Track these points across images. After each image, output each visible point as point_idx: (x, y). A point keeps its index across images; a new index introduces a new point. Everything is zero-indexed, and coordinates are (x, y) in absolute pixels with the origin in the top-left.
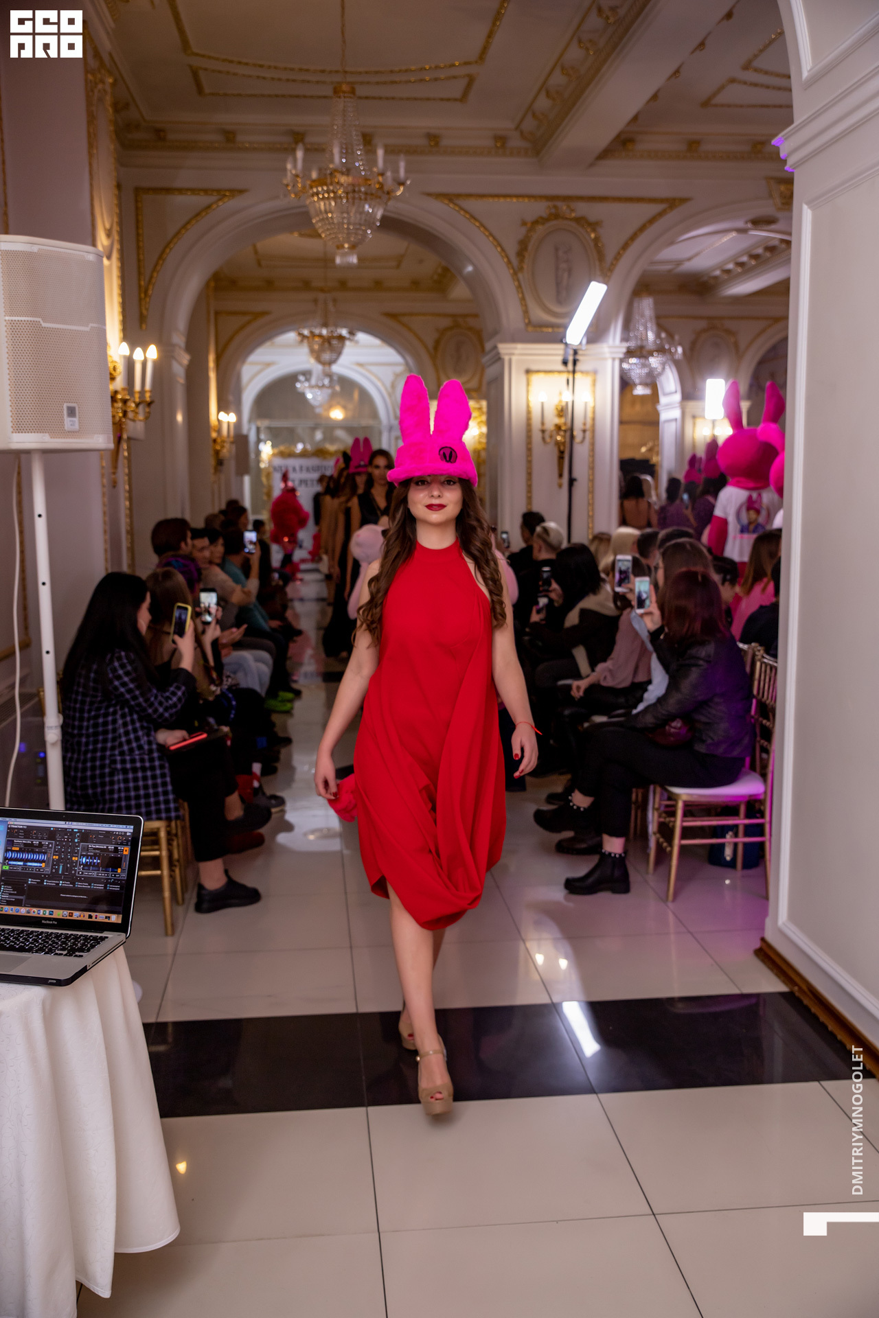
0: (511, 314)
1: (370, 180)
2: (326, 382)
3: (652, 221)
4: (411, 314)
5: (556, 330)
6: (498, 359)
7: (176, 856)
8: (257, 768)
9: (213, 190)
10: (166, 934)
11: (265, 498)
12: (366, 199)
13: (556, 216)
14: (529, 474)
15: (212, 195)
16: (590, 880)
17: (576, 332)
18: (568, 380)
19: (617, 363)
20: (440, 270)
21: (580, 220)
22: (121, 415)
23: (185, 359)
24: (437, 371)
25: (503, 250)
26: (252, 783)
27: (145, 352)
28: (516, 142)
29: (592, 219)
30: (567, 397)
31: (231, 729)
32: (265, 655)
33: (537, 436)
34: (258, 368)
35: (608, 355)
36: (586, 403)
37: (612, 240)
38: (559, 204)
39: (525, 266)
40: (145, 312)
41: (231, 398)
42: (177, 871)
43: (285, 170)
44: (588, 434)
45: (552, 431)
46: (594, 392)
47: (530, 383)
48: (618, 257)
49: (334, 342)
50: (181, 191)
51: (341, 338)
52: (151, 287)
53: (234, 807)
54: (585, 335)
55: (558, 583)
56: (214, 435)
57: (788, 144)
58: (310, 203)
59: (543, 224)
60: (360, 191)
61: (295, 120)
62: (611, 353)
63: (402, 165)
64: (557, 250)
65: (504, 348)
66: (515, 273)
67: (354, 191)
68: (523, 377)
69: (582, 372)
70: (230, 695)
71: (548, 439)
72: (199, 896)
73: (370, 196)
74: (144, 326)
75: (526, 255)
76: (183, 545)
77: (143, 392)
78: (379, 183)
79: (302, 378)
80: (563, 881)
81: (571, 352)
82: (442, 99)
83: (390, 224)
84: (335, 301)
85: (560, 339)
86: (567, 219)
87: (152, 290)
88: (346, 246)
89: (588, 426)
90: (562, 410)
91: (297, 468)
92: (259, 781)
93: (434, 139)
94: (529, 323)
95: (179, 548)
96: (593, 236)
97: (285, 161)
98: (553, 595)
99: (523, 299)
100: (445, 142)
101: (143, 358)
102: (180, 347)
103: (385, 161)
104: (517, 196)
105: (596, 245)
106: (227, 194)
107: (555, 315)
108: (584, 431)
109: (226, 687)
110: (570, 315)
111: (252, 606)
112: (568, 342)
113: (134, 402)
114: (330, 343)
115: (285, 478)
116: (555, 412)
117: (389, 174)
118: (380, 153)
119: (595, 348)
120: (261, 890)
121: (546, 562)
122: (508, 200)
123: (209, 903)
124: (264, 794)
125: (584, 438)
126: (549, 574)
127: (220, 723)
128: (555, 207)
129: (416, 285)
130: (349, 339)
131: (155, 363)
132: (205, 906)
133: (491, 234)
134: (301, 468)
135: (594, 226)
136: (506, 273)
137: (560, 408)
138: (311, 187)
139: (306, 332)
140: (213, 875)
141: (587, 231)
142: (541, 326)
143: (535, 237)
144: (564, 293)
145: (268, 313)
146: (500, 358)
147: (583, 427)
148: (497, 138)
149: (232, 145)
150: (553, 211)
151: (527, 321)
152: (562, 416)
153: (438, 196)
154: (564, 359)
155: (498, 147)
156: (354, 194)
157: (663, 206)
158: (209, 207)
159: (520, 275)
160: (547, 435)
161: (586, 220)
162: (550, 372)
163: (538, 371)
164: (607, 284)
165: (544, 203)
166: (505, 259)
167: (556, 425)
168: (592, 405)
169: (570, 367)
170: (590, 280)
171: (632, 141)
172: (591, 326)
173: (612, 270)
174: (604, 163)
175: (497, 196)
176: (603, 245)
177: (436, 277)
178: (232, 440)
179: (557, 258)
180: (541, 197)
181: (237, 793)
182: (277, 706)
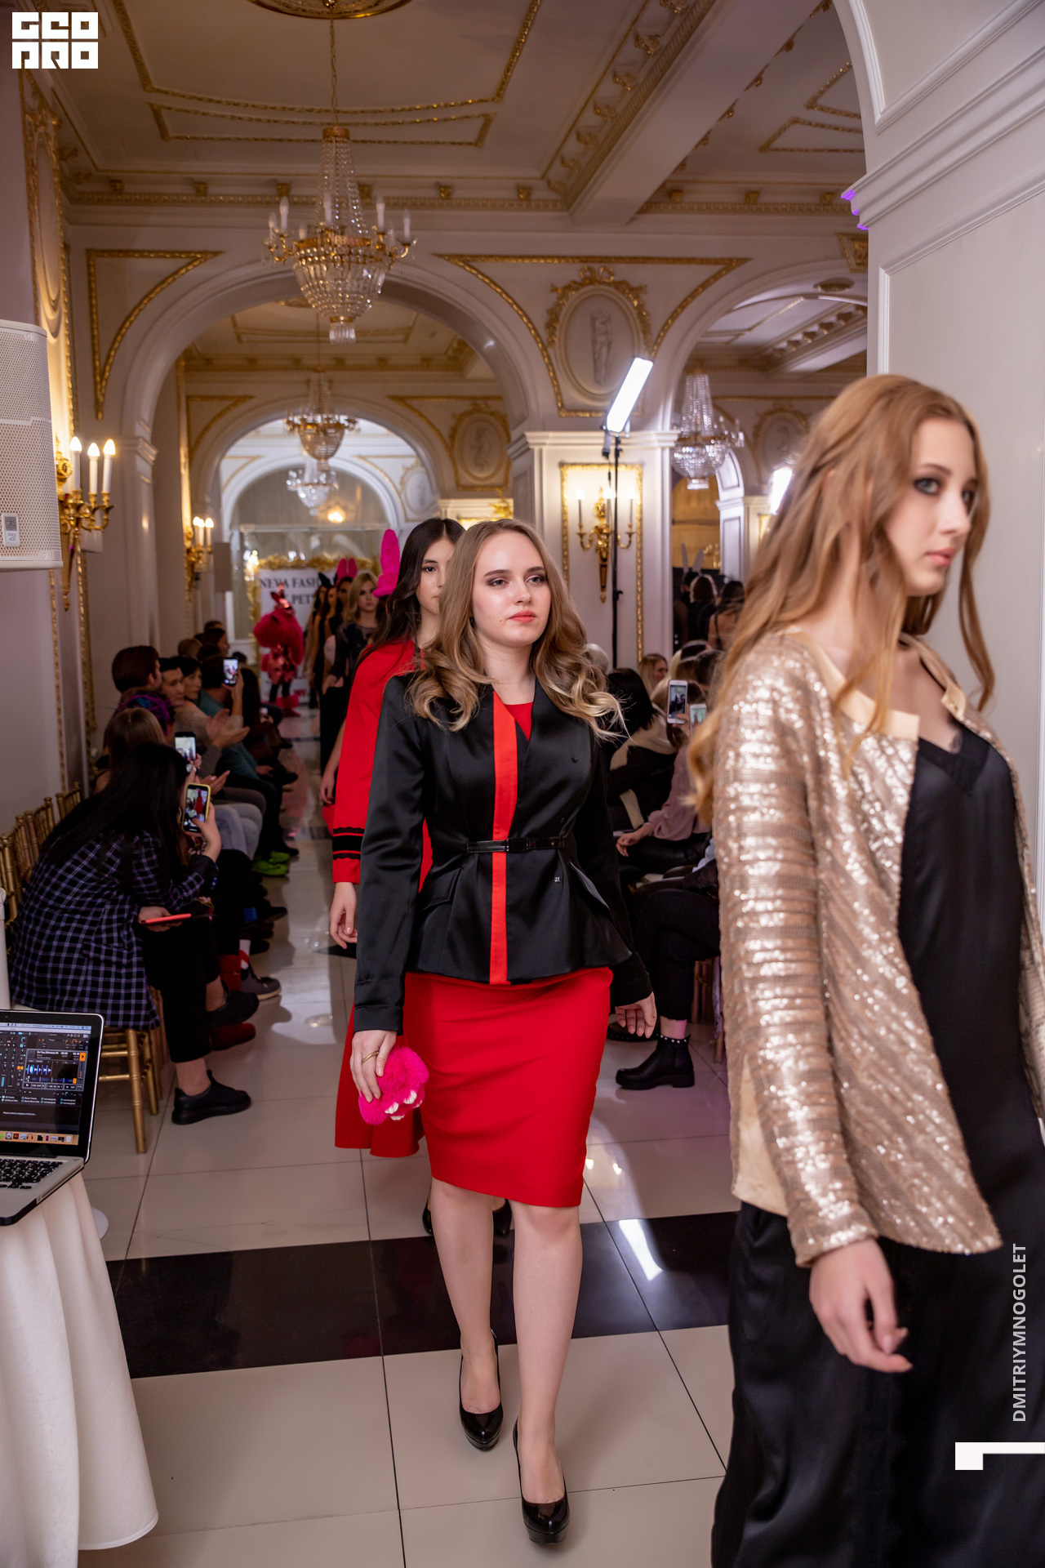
0: (541, 397)
1: (368, 240)
2: (323, 478)
3: (704, 285)
4: (422, 397)
5: (594, 414)
6: (526, 450)
7: (148, 1055)
8: (245, 945)
9: (181, 252)
10: (138, 1151)
11: (252, 618)
12: (364, 263)
13: (592, 281)
15: (180, 258)
16: (648, 1071)
17: (618, 417)
18: (609, 474)
19: (667, 452)
20: (455, 345)
21: (617, 285)
22: (72, 523)
23: (151, 454)
24: (454, 464)
25: (530, 321)
26: (240, 964)
27: (101, 447)
28: (542, 193)
29: (634, 284)
30: (609, 494)
31: (212, 901)
32: (254, 809)
33: (574, 541)
34: (241, 462)
35: (656, 444)
36: (632, 501)
37: (658, 307)
38: (595, 266)
39: (556, 340)
40: (101, 399)
41: (208, 499)
42: (150, 1074)
43: (268, 227)
44: (634, 537)
45: (591, 535)
46: (641, 488)
47: (565, 478)
48: (665, 328)
49: (331, 431)
50: (142, 253)
51: (339, 427)
52: (108, 368)
53: (216, 995)
54: (628, 419)
56: (188, 544)
57: (861, 198)
58: (298, 267)
59: (577, 290)
60: (358, 254)
61: (279, 168)
62: (660, 441)
63: (407, 222)
64: (593, 320)
65: (532, 437)
66: (545, 348)
67: (350, 253)
68: (557, 471)
69: (626, 465)
71: (587, 545)
72: (177, 1103)
73: (369, 259)
74: (100, 416)
75: (557, 325)
76: (151, 677)
77: (99, 495)
78: (379, 243)
79: (293, 474)
80: (615, 1074)
81: (613, 441)
82: (453, 143)
83: (394, 291)
84: (330, 381)
85: (600, 426)
86: (604, 283)
87: (110, 371)
88: (342, 318)
89: (634, 529)
90: (603, 510)
91: (290, 582)
92: (248, 961)
93: (444, 190)
94: (562, 407)
95: (146, 682)
96: (636, 303)
97: (267, 217)
99: (555, 378)
100: (458, 194)
101: (98, 454)
102: (145, 440)
103: (386, 217)
104: (543, 257)
105: (640, 314)
106: (199, 256)
107: (592, 397)
108: (630, 535)
110: (611, 397)
111: (235, 750)
112: (609, 429)
113: (89, 508)
114: (325, 433)
116: (595, 513)
117: (391, 232)
118: (380, 208)
119: (640, 436)
120: (250, 1094)
122: (535, 261)
123: (190, 1111)
124: (254, 977)
125: (630, 542)
128: (590, 269)
130: (348, 427)
131: (113, 460)
132: (184, 1116)
133: (516, 304)
134: (296, 582)
135: (637, 291)
136: (533, 349)
137: (600, 508)
138: (299, 250)
139: (297, 420)
140: (193, 1078)
141: (628, 298)
142: (576, 411)
143: (567, 305)
144: (603, 371)
145: (251, 397)
146: (528, 449)
147: (628, 530)
148: (520, 189)
149: (203, 198)
150: (588, 274)
151: (560, 405)
152: (603, 517)
153: (451, 257)
154: (604, 449)
155: (521, 200)
156: (350, 257)
157: (718, 268)
158: (176, 272)
159: (550, 350)
160: (586, 540)
161: (628, 285)
162: (588, 464)
163: (574, 464)
164: (653, 362)
165: (578, 266)
166: (533, 332)
167: (597, 527)
168: (639, 503)
169: (612, 458)
170: (634, 357)
171: (679, 191)
172: (635, 409)
173: (659, 345)
174: (647, 217)
175: (522, 257)
176: (648, 314)
177: (450, 352)
178: (209, 549)
179: (594, 330)
180: (573, 258)
181: (218, 980)
182: (268, 869)
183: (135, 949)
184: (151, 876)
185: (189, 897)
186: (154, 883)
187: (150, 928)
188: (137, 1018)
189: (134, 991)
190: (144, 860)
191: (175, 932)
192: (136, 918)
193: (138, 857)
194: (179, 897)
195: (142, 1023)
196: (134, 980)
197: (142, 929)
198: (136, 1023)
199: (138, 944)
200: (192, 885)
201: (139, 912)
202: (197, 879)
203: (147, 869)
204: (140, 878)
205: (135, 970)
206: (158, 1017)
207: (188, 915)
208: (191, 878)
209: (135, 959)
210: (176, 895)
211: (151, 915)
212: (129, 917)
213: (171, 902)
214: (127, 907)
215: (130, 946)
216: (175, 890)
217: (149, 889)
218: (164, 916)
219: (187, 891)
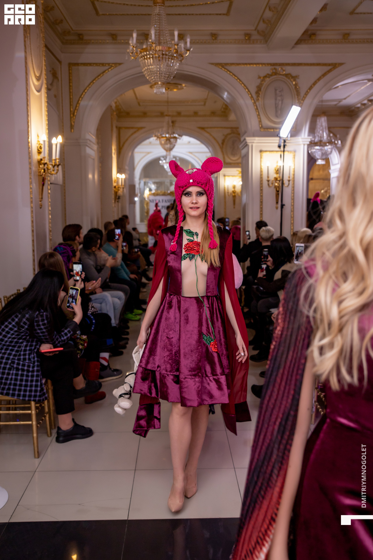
0: (253, 123)
1: (171, 48)
3: (324, 75)
4: (211, 128)
5: (275, 130)
6: (246, 145)
8: (105, 355)
9: (106, 64)
10: (35, 457)
11: (146, 214)
12: (169, 59)
13: (276, 74)
14: (261, 202)
15: (106, 66)
17: (285, 131)
18: (281, 155)
19: (306, 147)
20: (224, 106)
21: (287, 75)
22: (43, 171)
23: (95, 147)
24: (223, 154)
25: (249, 91)
28: (255, 36)
29: (294, 75)
30: (280, 164)
32: (121, 294)
33: (265, 183)
34: (143, 155)
35: (301, 143)
36: (290, 167)
37: (304, 84)
38: (277, 67)
39: (260, 99)
40: (73, 124)
44: (291, 182)
45: (273, 181)
46: (294, 161)
47: (262, 157)
48: (307, 94)
49: (172, 140)
51: (175, 138)
54: (289, 132)
55: (271, 257)
56: (115, 184)
58: (141, 61)
59: (269, 77)
60: (166, 54)
61: (145, 28)
62: (303, 141)
63: (188, 40)
64: (276, 90)
65: (249, 140)
66: (255, 103)
67: (163, 54)
68: (259, 154)
69: (288, 151)
70: (92, 317)
71: (271, 185)
73: (171, 57)
74: (72, 130)
75: (260, 93)
76: (77, 237)
78: (175, 49)
79: (162, 159)
81: (283, 141)
85: (277, 135)
86: (281, 75)
87: (77, 112)
88: (160, 83)
89: (291, 178)
90: (278, 170)
91: (161, 201)
92: (107, 361)
93: (214, 36)
94: (262, 127)
96: (294, 83)
97: (129, 39)
98: (269, 263)
99: (259, 115)
100: (220, 37)
101: (56, 142)
102: (91, 141)
104: (256, 64)
105: (296, 87)
106: (113, 65)
107: (275, 123)
108: (289, 181)
109: (90, 313)
110: (282, 123)
112: (281, 136)
113: (52, 165)
114: (170, 141)
115: (156, 205)
116: (275, 171)
117: (181, 44)
118: (176, 34)
119: (294, 139)
121: (266, 247)
122: (252, 66)
123: (64, 437)
124: (110, 369)
125: (289, 184)
126: (267, 252)
127: (82, 334)
128: (275, 69)
129: (213, 113)
130: (179, 138)
131: (61, 145)
132: (61, 439)
133: (243, 83)
134: (163, 201)
135: (295, 78)
136: (250, 102)
137: (277, 170)
138: (141, 53)
139: (158, 135)
140: (66, 422)
141: (291, 81)
142: (267, 129)
143: (265, 84)
144: (279, 112)
145: (144, 128)
146: (247, 145)
147: (288, 179)
148: (246, 35)
149: (115, 41)
150: (274, 71)
151: (260, 126)
152: (278, 173)
153: (217, 64)
154: (279, 145)
155: (247, 40)
156: (163, 56)
157: (330, 67)
158: (104, 72)
159: (257, 103)
160: (270, 183)
161: (291, 75)
162: (272, 151)
163: (266, 151)
164: (301, 107)
165: (270, 67)
166: (250, 95)
167: (275, 178)
168: (293, 167)
169: (282, 148)
170: (292, 105)
171: (314, 34)
172: (292, 128)
173: (303, 101)
174: (299, 46)
175: (246, 64)
176: (299, 88)
177: (222, 110)
178: (123, 187)
179: (276, 94)
180: (268, 64)
181: (81, 375)
182: (132, 317)
183: (36, 364)
184: (44, 330)
185: (64, 340)
186: (46, 334)
187: (45, 354)
188: (35, 396)
189: (34, 383)
190: (41, 323)
191: (55, 356)
192: (38, 349)
193: (38, 322)
194: (59, 340)
195: (37, 399)
196: (35, 378)
197: (40, 355)
198: (35, 399)
199: (38, 361)
200: (66, 334)
201: (40, 346)
202: (69, 332)
203: (42, 327)
204: (39, 331)
205: (35, 373)
206: (46, 395)
207: (62, 349)
208: (66, 331)
209: (35, 368)
210: (57, 339)
211: (45, 348)
212: (35, 349)
213: (55, 342)
214: (34, 344)
215: (34, 362)
216: (57, 336)
217: (43, 336)
218: (51, 349)
219: (63, 337)
